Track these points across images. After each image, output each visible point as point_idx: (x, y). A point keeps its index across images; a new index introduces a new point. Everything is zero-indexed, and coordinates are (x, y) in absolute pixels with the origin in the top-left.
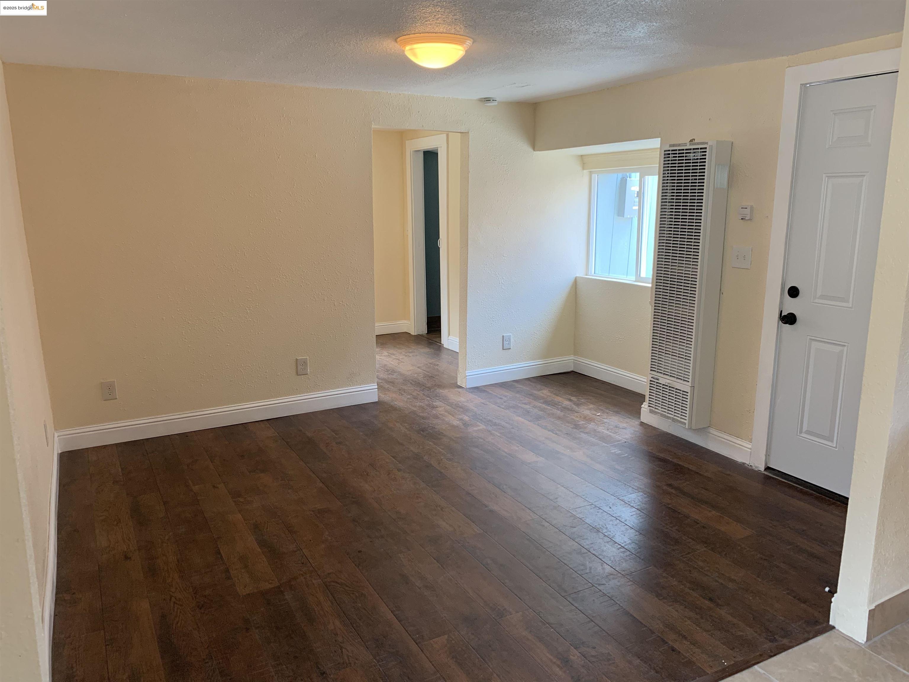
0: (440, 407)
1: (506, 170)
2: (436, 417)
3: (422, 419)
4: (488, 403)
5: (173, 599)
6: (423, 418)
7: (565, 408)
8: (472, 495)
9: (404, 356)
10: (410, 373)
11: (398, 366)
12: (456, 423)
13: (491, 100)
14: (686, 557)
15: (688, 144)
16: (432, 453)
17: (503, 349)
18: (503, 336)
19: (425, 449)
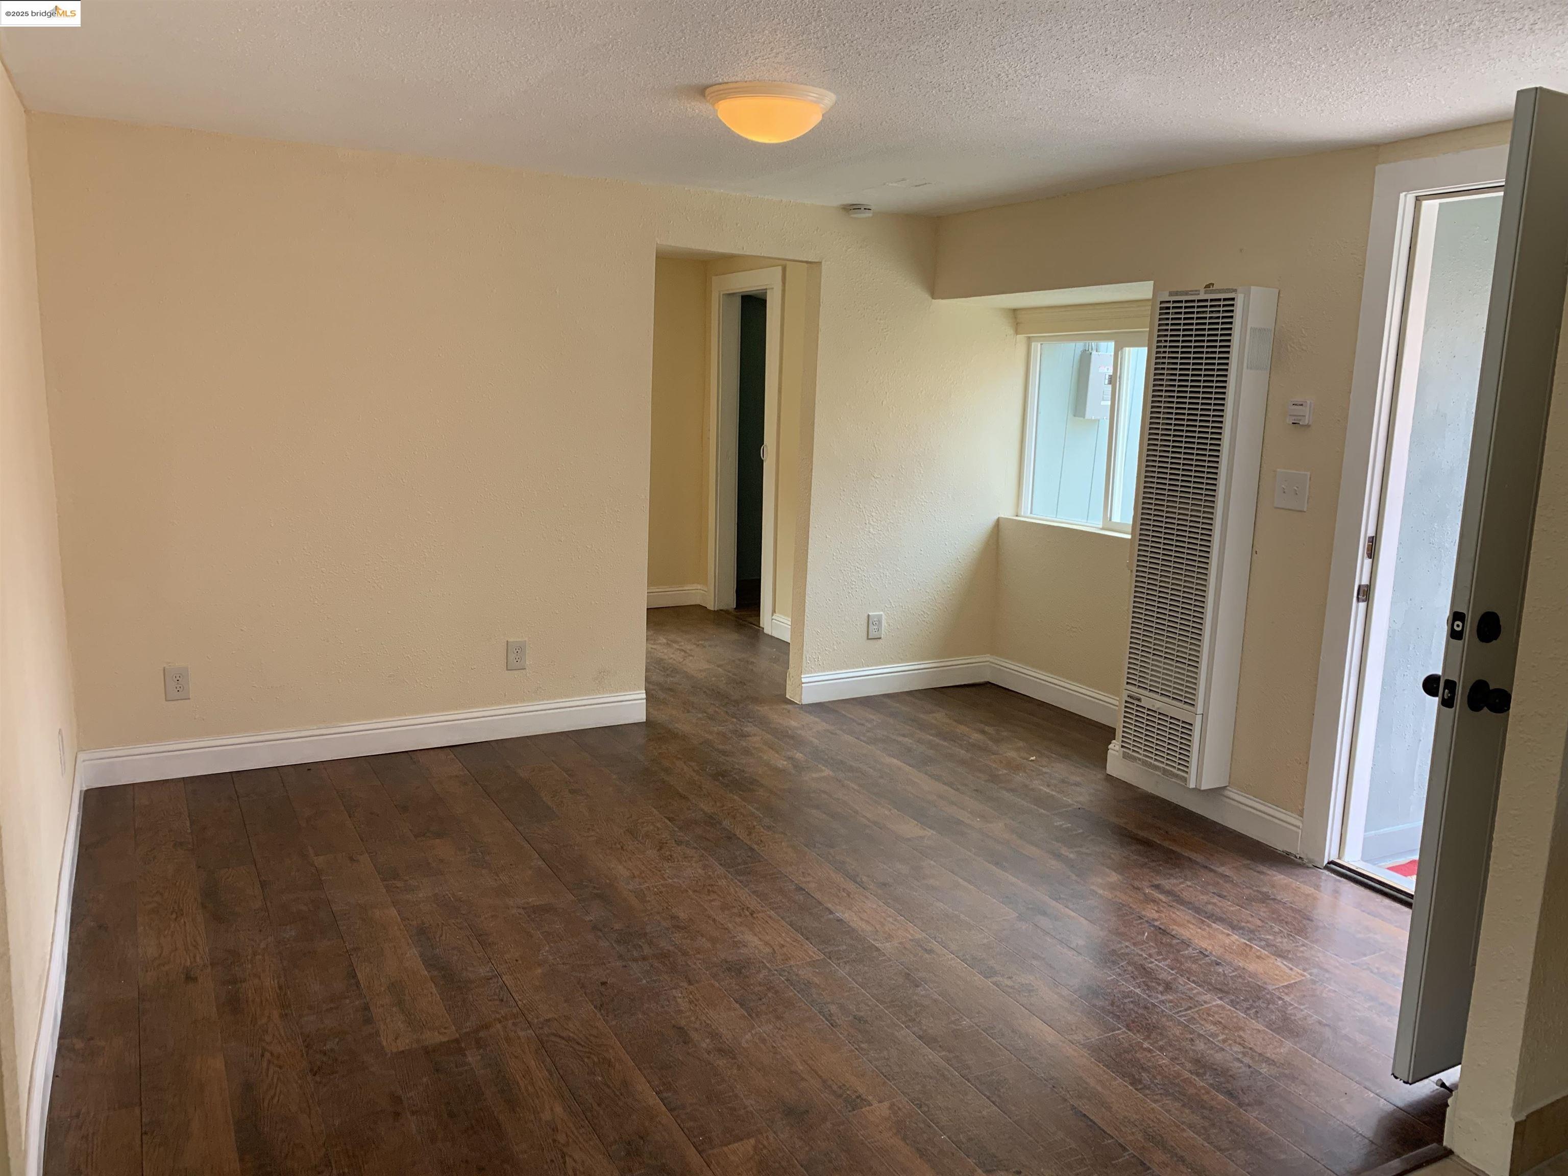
0: (755, 735)
1: (882, 329)
2: (747, 752)
3: (723, 755)
4: (838, 732)
5: (267, 1055)
6: (724, 753)
7: (973, 745)
8: (807, 892)
9: (695, 646)
10: (704, 674)
11: (684, 663)
12: (782, 763)
13: (862, 209)
14: (1185, 1016)
15: (1202, 291)
16: (738, 815)
17: (868, 639)
18: (869, 615)
19: (725, 808)
